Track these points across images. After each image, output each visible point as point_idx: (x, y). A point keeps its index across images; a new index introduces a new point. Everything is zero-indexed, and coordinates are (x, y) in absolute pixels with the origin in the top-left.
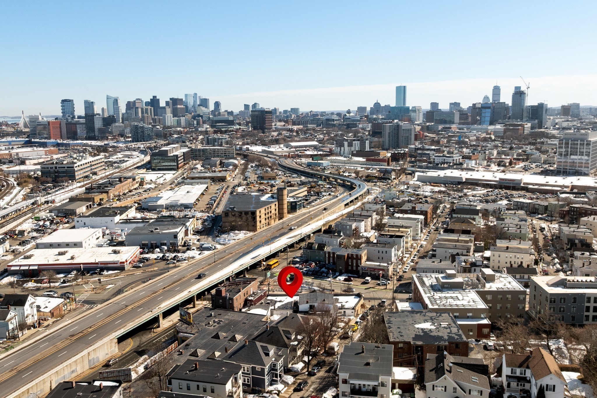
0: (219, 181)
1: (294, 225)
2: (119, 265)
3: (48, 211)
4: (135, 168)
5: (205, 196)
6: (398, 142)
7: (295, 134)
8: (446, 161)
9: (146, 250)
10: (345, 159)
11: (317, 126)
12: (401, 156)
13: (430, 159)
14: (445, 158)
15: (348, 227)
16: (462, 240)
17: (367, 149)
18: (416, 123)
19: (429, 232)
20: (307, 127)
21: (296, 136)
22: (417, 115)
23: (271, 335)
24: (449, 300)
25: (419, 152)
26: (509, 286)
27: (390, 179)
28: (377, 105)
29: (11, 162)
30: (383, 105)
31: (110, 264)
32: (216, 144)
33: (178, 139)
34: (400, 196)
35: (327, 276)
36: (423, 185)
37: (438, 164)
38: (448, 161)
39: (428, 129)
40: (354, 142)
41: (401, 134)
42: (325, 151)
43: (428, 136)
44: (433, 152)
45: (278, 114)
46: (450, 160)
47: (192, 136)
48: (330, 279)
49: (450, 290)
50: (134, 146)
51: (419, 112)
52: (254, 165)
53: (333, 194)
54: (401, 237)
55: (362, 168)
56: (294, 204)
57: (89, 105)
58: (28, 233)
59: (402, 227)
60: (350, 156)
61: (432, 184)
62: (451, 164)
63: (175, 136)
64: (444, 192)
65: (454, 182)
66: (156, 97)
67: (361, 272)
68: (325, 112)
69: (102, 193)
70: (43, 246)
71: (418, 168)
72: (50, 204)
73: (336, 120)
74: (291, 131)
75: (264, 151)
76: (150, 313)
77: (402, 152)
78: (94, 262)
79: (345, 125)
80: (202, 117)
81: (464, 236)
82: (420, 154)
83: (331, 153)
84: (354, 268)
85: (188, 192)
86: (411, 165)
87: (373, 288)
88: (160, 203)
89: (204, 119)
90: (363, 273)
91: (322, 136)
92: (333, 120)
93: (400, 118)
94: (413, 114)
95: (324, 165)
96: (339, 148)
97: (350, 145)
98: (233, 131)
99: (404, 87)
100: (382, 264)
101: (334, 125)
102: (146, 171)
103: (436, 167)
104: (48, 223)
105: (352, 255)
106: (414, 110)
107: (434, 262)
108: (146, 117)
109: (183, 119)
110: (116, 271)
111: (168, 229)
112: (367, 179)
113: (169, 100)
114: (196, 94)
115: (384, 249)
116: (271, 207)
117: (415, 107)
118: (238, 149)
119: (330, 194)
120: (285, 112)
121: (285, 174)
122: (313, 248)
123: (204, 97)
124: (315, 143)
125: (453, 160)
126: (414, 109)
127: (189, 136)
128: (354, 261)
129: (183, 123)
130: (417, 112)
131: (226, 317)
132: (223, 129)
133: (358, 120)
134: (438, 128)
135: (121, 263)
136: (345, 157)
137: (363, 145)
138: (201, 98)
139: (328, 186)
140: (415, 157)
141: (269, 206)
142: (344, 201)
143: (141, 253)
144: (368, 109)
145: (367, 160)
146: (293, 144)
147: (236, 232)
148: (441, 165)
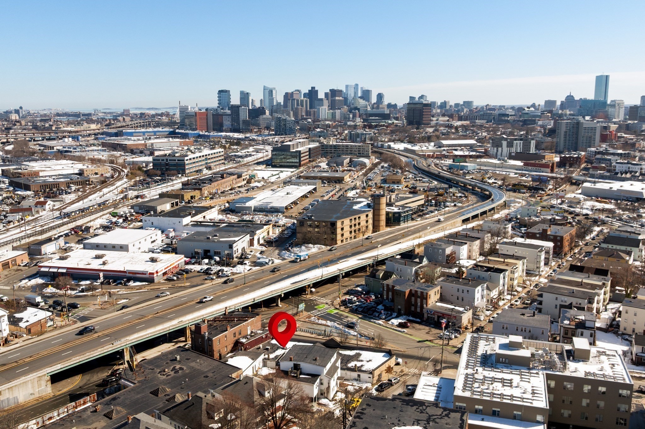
0: (336, 182)
1: (378, 243)
2: (147, 276)
3: (130, 207)
4: (255, 164)
5: (308, 199)
6: (576, 143)
7: (453, 131)
8: (631, 170)
9: (193, 261)
10: (498, 162)
11: (487, 122)
12: (573, 160)
13: (611, 166)
14: (630, 165)
15: (440, 251)
16: (588, 284)
17: (533, 150)
18: (614, 120)
19: (559, 266)
20: (475, 122)
21: (453, 133)
22: (617, 110)
23: (190, 408)
24: (495, 384)
25: (599, 156)
26: (608, 372)
27: (544, 191)
28: (570, 98)
29: (141, 152)
30: (577, 98)
31: (138, 273)
32: (358, 139)
33: (320, 134)
34: (542, 213)
35: (378, 317)
36: (585, 200)
37: (617, 173)
38: (633, 170)
39: (628, 129)
40: (515, 142)
41: (582, 133)
42: (479, 152)
43: (623, 137)
44: (616, 157)
45: (448, 107)
46: (637, 168)
47: (337, 131)
48: (380, 322)
49: (507, 367)
50: (271, 140)
51: (619, 107)
52: (386, 165)
53: (460, 205)
54: (501, 271)
55: (516, 174)
56: (397, 215)
57: (245, 96)
58: (95, 230)
59: (512, 257)
60: (506, 158)
61: (599, 199)
62: (638, 174)
63: (318, 130)
64: (610, 211)
65: (631, 198)
66: (314, 88)
67: (426, 316)
68: (504, 106)
69: (195, 189)
70: (90, 247)
71: (590, 177)
72: (139, 199)
73: (511, 115)
74: (450, 127)
75: (406, 150)
76: (111, 345)
77: (575, 156)
78: (122, 269)
79: (521, 121)
80: (359, 109)
81: (595, 277)
82: (597, 159)
83: (486, 154)
84: (419, 310)
85: (288, 194)
86: (584, 172)
87: (430, 341)
88: (248, 204)
89: (361, 112)
90: (428, 317)
91: (485, 134)
92: (508, 115)
93: (594, 113)
94: (611, 110)
95: (469, 169)
96: (495, 149)
97: (510, 145)
98: (384, 126)
99: (607, 77)
100: (457, 308)
101: (508, 121)
102: (266, 168)
103: (614, 176)
104: (121, 220)
105: (416, 291)
106: (614, 105)
107: (523, 315)
108: (300, 110)
109: (338, 112)
110: (144, 283)
111: (230, 237)
112: (514, 188)
113: (328, 91)
114: (357, 85)
115: (466, 288)
116: (359, 218)
117: (614, 101)
118: (380, 146)
119: (455, 205)
120: (457, 105)
121: (415, 177)
122: (377, 276)
123: (366, 88)
124: (472, 142)
125: (641, 169)
126: (613, 103)
127: (334, 130)
128: (419, 300)
129: (338, 117)
130: (617, 107)
131: (193, 364)
132: (373, 124)
133: (538, 116)
134: (641, 127)
135: (150, 274)
136: (499, 160)
137: (527, 145)
138: (364, 89)
139: (460, 195)
140: (592, 163)
141: (357, 217)
142: (464, 215)
143: (187, 263)
144: (558, 103)
145: (525, 164)
146: (445, 142)
147: (311, 245)
148: (622, 174)
